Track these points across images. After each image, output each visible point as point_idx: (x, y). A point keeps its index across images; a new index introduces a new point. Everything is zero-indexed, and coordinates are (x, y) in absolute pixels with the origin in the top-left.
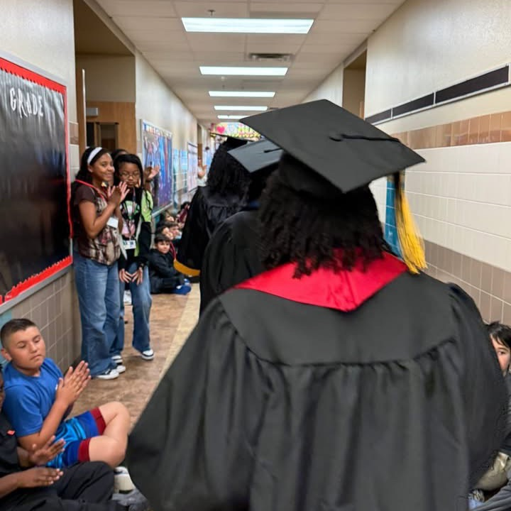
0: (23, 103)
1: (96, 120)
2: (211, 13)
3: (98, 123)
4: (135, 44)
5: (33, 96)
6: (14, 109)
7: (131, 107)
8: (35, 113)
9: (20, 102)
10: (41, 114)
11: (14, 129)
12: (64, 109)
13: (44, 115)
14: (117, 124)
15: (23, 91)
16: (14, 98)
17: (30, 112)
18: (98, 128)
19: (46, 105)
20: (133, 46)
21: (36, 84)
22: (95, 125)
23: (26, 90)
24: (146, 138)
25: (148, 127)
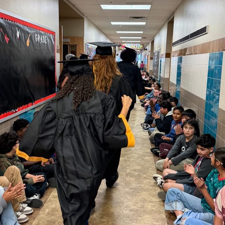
0: (40, 39)
1: (69, 44)
2: (111, 3)
3: (69, 45)
4: (84, 14)
5: (43, 36)
6: (36, 41)
7: (82, 38)
8: (44, 42)
9: (39, 39)
10: (46, 43)
11: (36, 48)
12: (54, 41)
13: (47, 43)
14: (77, 45)
15: (40, 35)
16: (37, 37)
17: (42, 42)
18: (69, 47)
19: (48, 39)
20: (84, 15)
21: (44, 32)
22: (68, 45)
23: (41, 34)
24: (88, 51)
25: (89, 46)
